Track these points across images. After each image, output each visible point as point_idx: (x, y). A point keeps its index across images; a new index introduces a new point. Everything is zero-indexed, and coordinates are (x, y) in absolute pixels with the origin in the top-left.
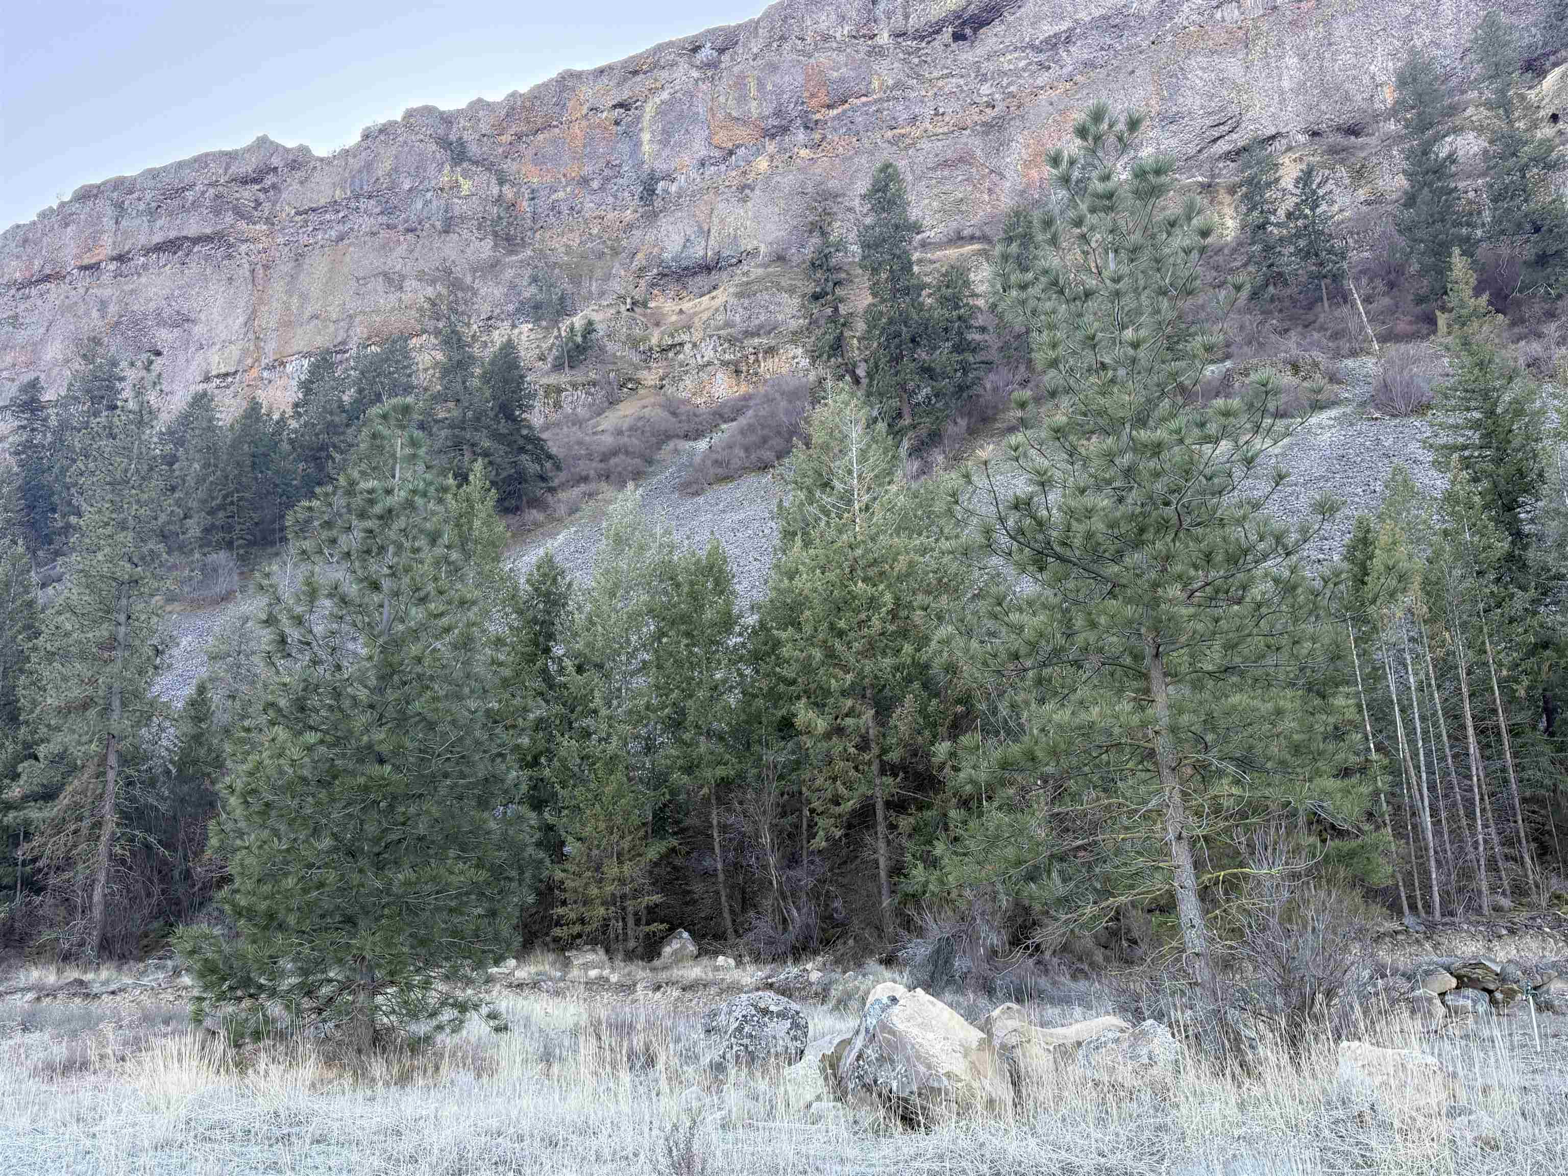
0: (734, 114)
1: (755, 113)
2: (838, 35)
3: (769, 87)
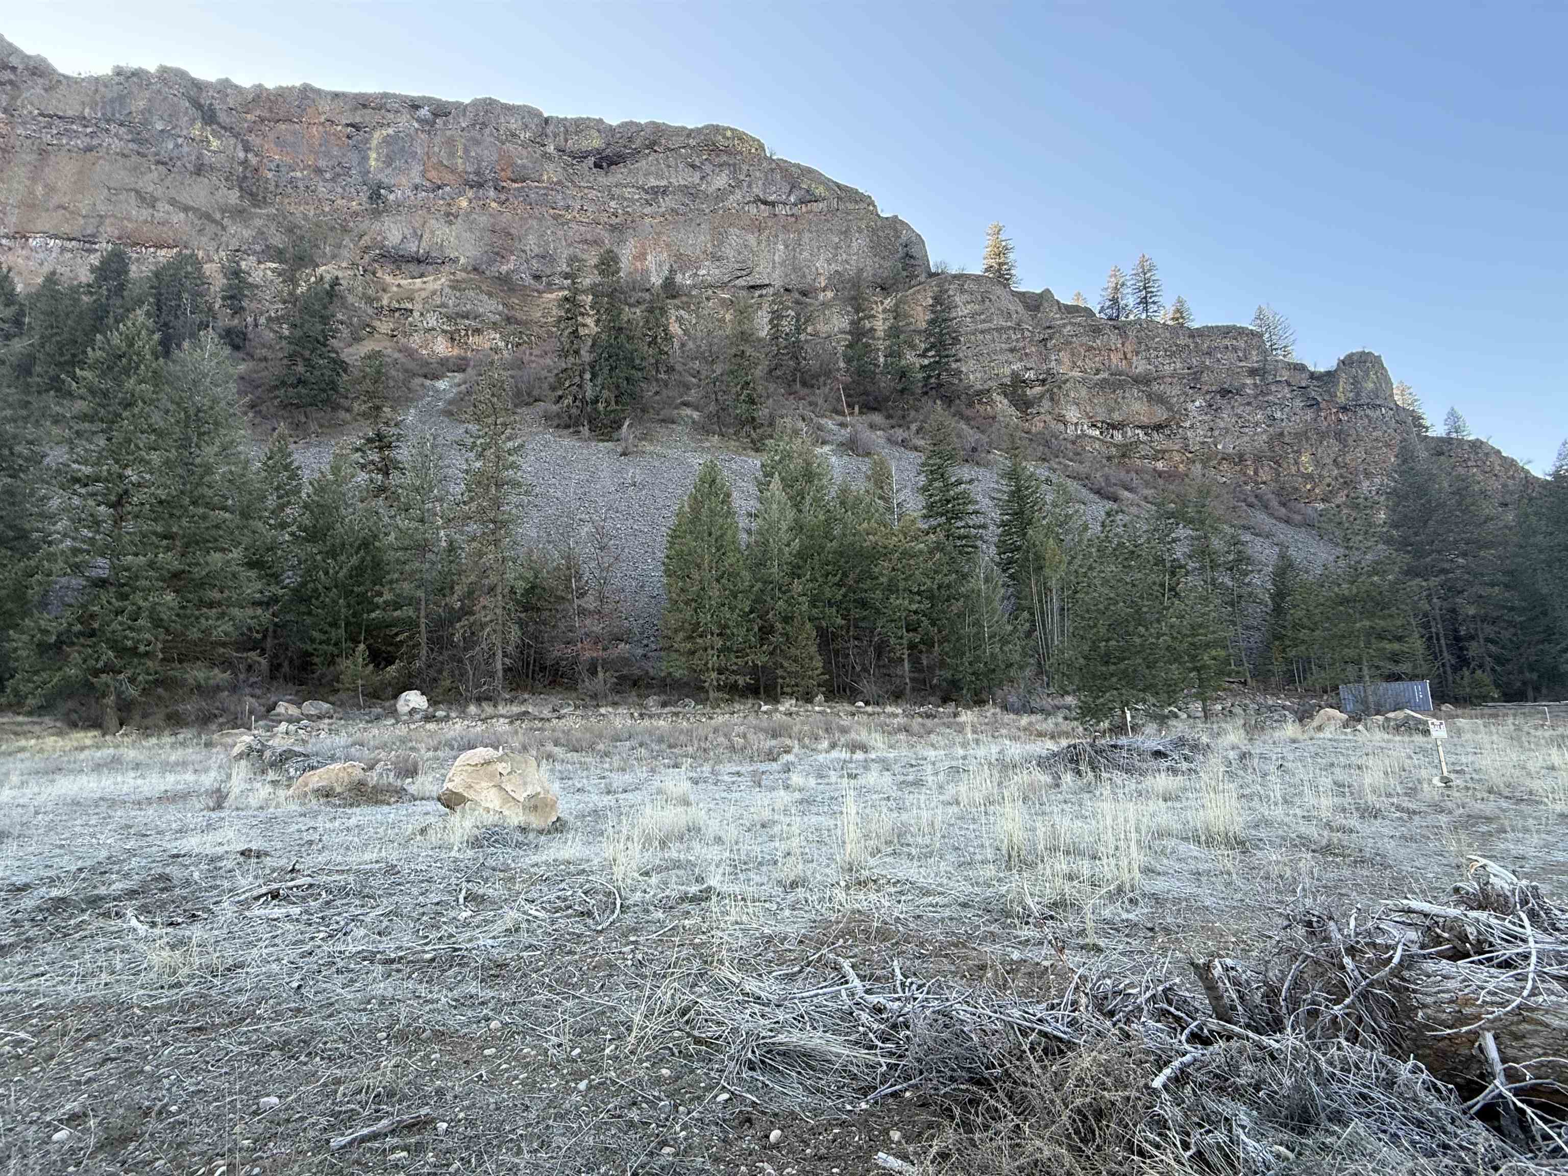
0: (445, 162)
1: (461, 168)
2: (522, 136)
3: (473, 154)
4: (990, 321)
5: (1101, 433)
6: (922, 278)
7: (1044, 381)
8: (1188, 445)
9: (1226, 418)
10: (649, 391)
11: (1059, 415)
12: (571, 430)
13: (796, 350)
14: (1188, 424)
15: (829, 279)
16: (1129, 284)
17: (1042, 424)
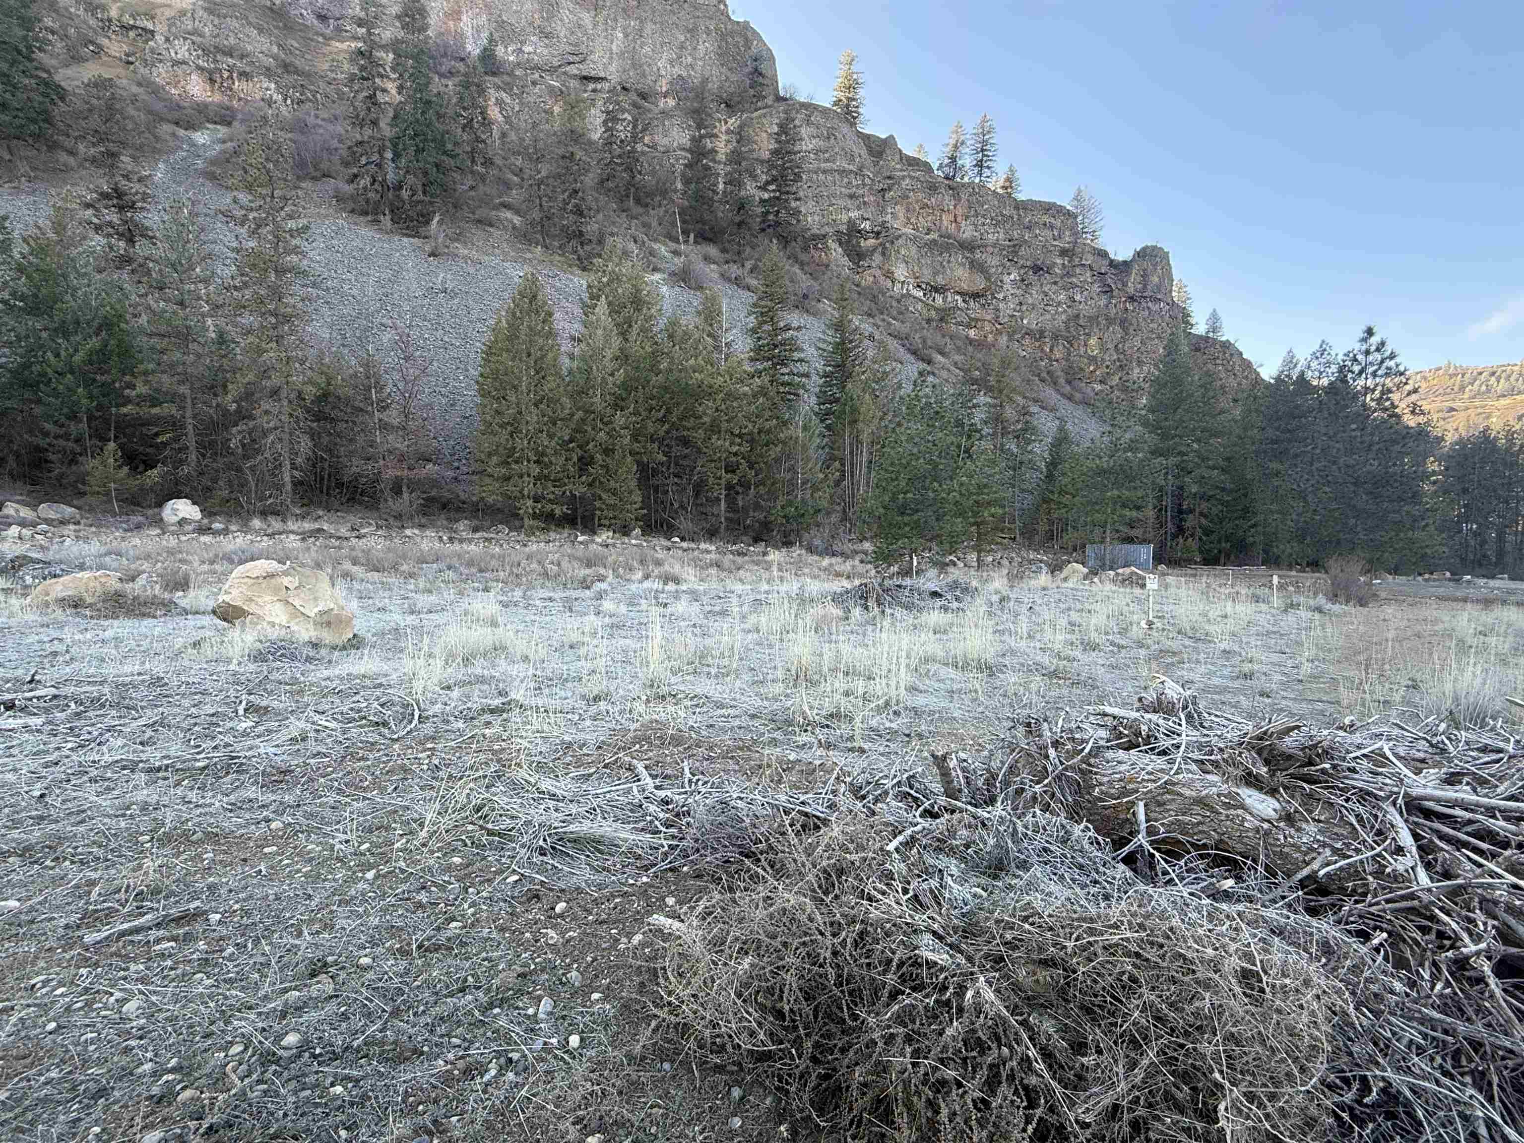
4: (834, 161)
5: (925, 295)
6: (769, 101)
7: (878, 233)
8: (998, 317)
9: (1034, 296)
10: (463, 185)
11: (888, 271)
12: (369, 218)
13: (631, 161)
14: (1001, 296)
15: (671, 83)
16: (968, 143)
17: (871, 279)
